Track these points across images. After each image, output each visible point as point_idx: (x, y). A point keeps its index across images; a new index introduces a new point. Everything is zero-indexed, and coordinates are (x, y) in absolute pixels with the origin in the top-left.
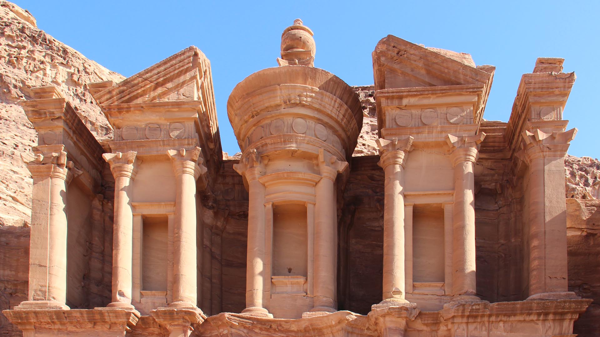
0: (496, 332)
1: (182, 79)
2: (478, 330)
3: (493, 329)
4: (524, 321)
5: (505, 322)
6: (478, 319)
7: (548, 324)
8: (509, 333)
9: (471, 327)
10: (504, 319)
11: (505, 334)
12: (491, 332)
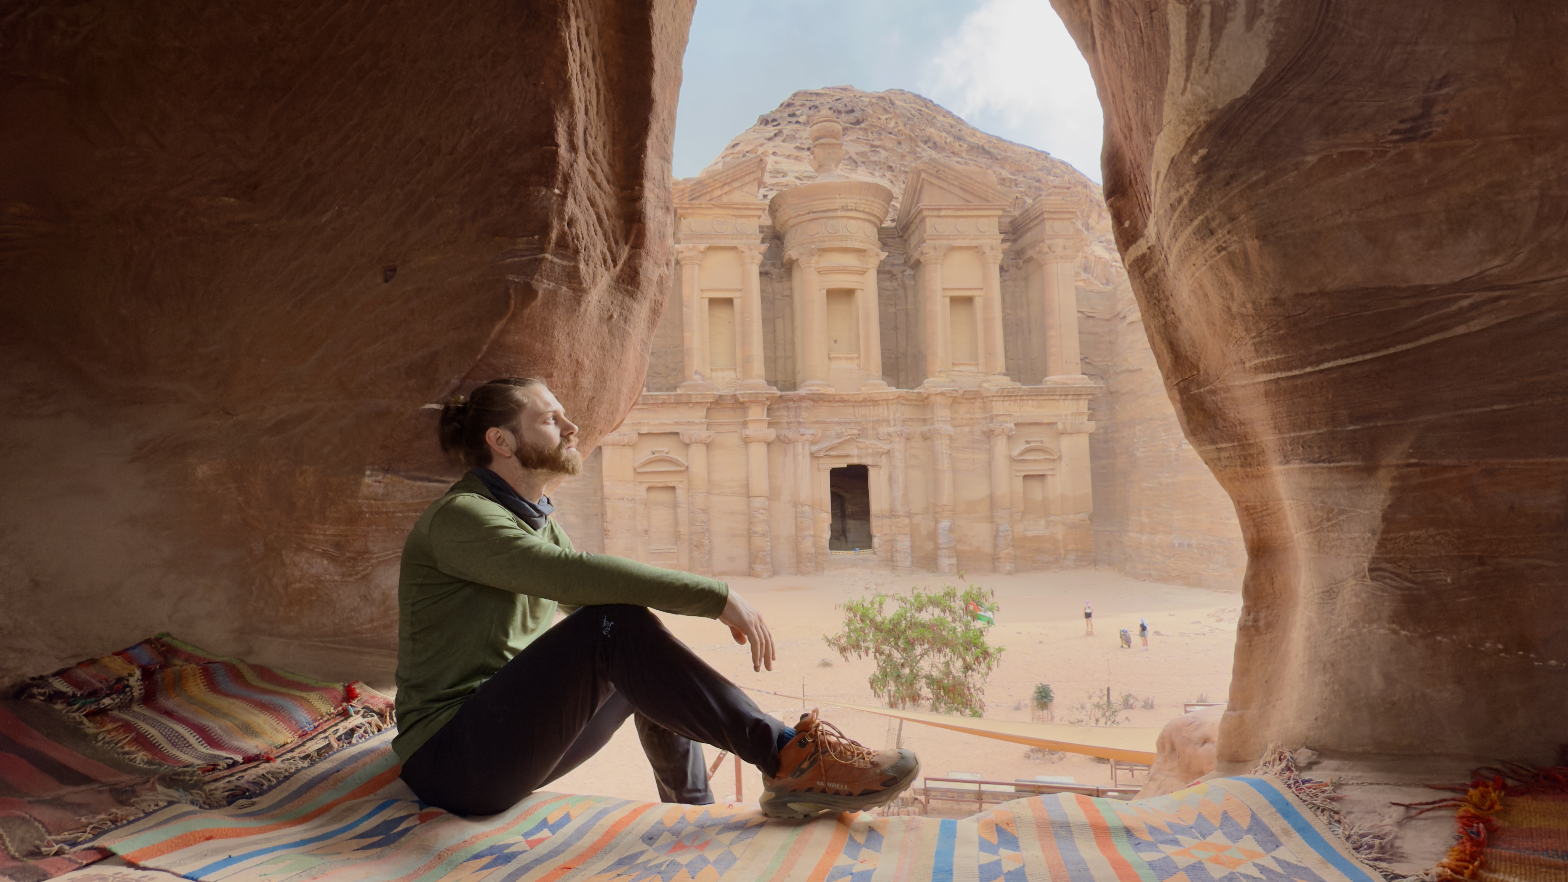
1: (747, 179)
4: (1049, 400)
5: (1032, 400)
7: (1067, 402)
9: (1006, 404)
11: (1034, 412)
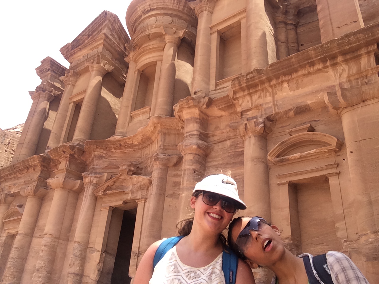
0: (281, 95)
2: (262, 98)
3: (278, 92)
5: (288, 81)
6: (259, 87)
8: (296, 90)
10: (286, 78)
11: (291, 93)
12: (276, 96)
